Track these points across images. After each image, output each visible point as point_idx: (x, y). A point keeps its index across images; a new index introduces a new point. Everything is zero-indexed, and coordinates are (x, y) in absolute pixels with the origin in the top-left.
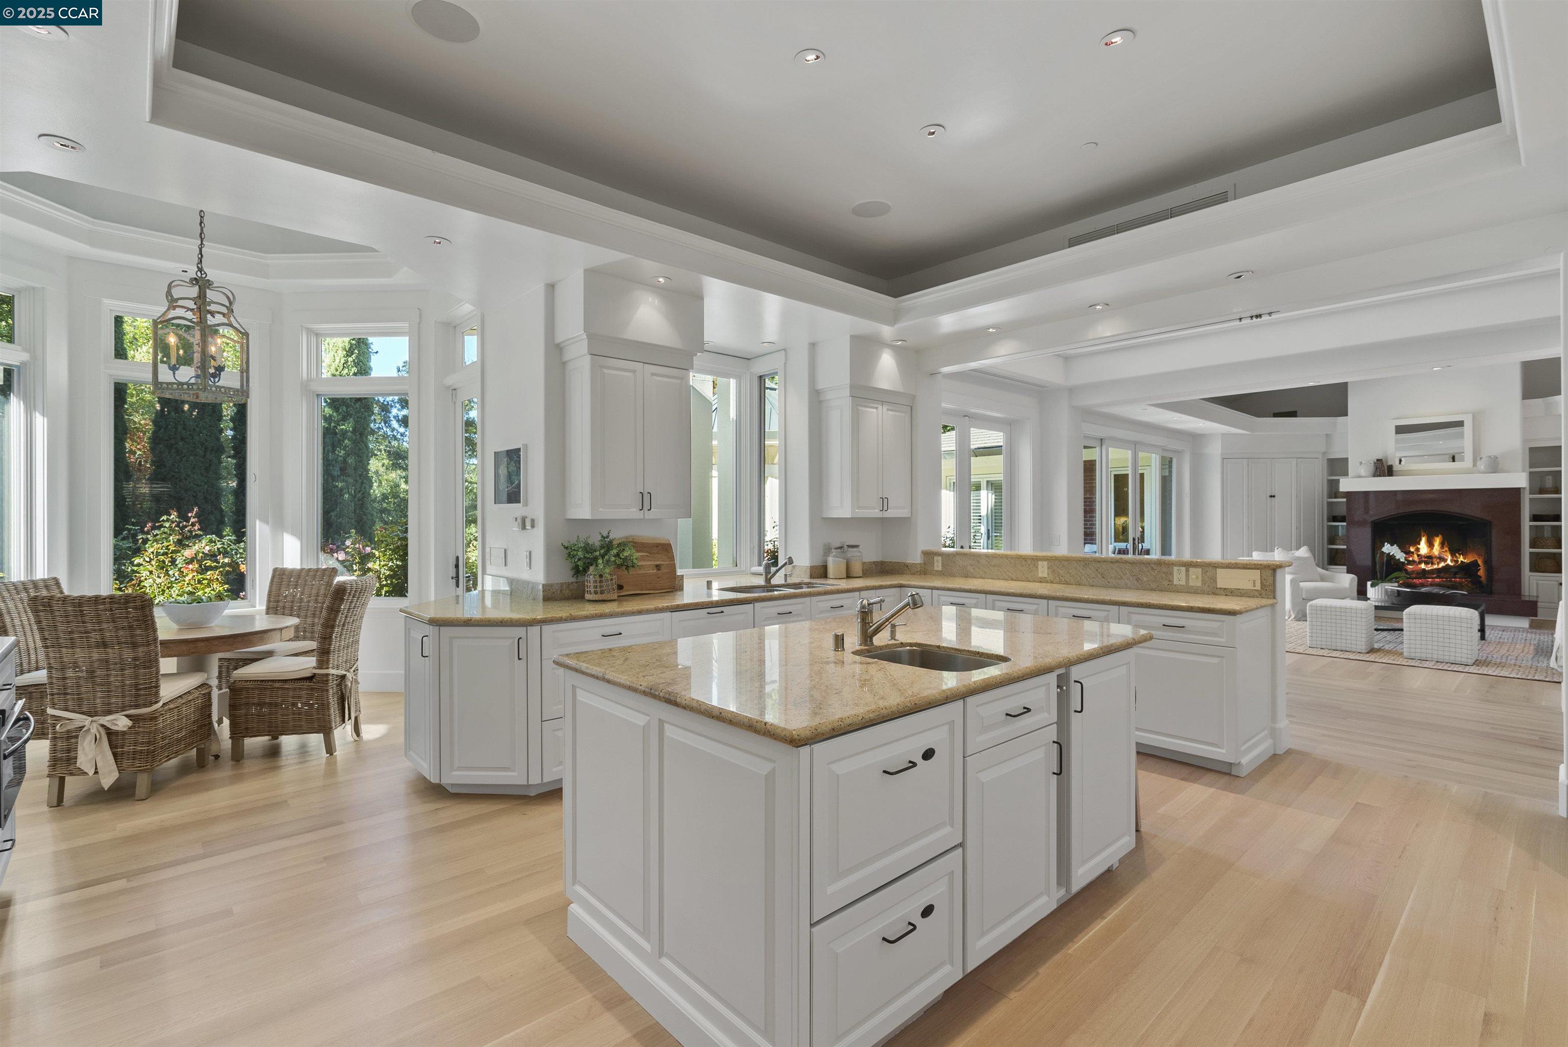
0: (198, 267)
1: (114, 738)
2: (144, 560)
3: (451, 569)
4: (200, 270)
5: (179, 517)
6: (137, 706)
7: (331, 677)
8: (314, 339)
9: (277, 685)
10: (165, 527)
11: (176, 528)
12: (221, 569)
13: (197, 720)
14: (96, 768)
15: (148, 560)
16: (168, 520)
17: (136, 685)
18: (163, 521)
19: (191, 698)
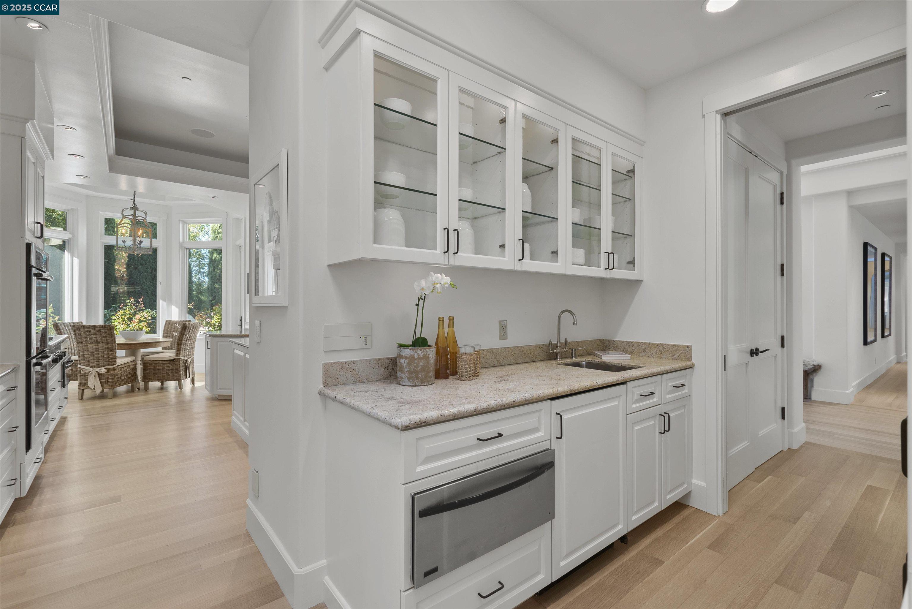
0: (133, 203)
1: (100, 376)
2: (117, 317)
3: (238, 322)
4: (134, 204)
5: (135, 301)
6: (108, 365)
7: (181, 360)
8: (185, 225)
9: (161, 362)
10: (128, 305)
11: (134, 306)
12: (147, 322)
13: (131, 373)
14: (94, 387)
15: (118, 317)
16: (129, 302)
17: (108, 358)
18: (127, 303)
19: (128, 365)
